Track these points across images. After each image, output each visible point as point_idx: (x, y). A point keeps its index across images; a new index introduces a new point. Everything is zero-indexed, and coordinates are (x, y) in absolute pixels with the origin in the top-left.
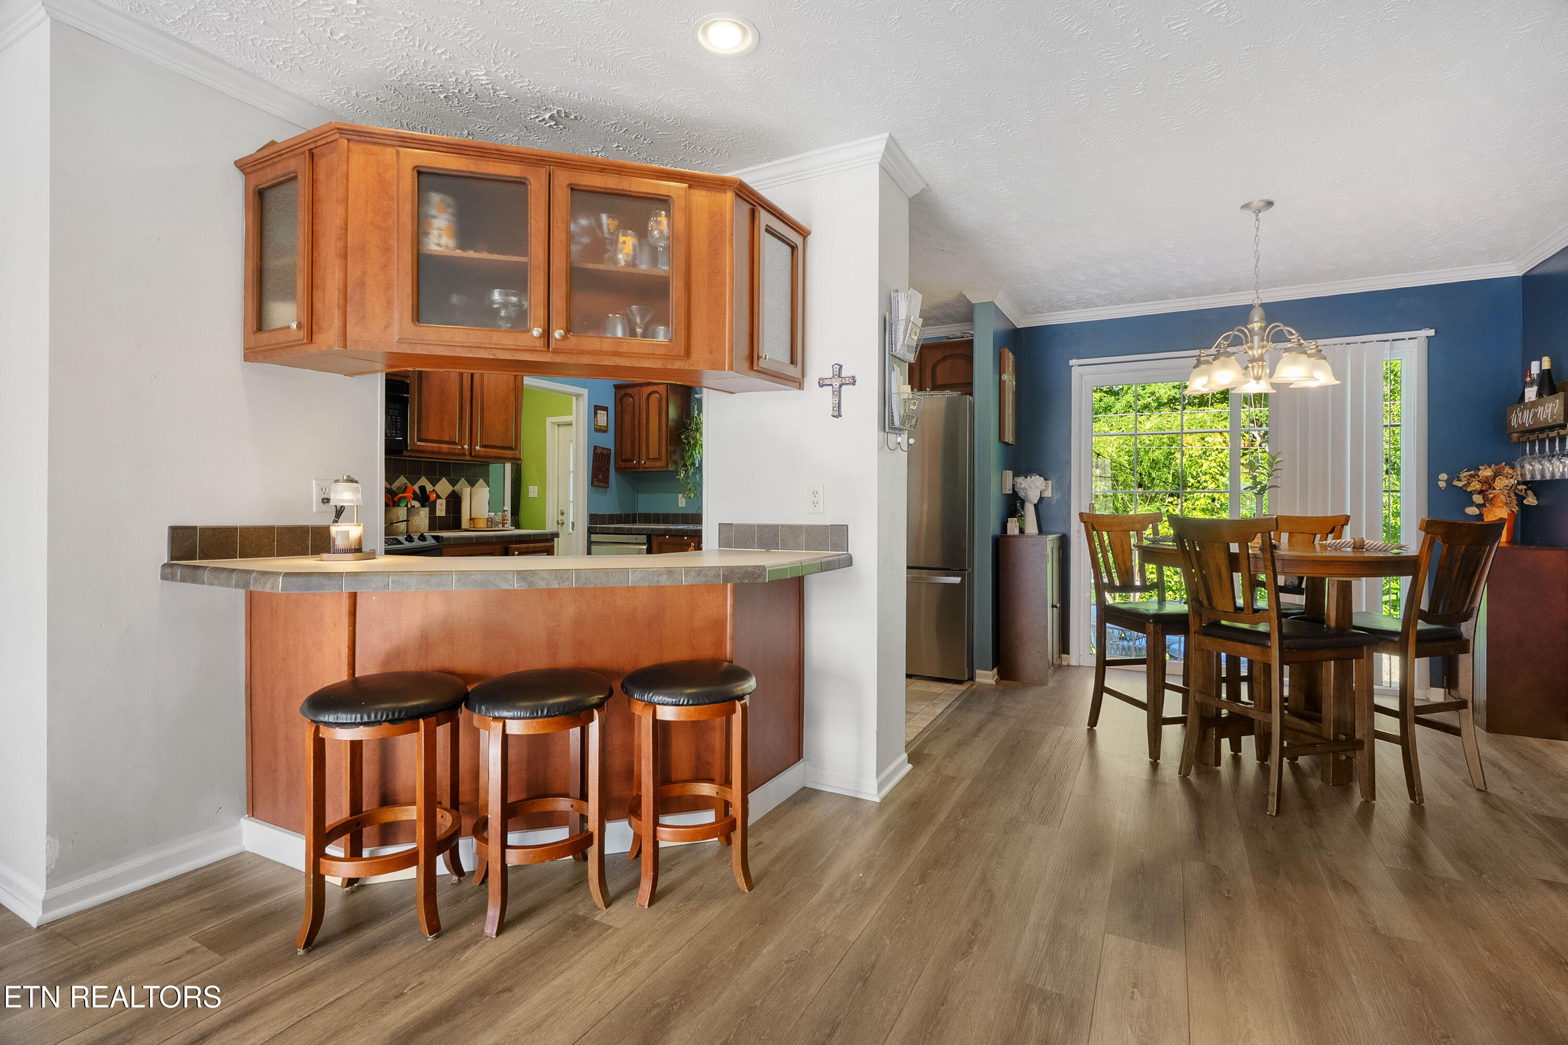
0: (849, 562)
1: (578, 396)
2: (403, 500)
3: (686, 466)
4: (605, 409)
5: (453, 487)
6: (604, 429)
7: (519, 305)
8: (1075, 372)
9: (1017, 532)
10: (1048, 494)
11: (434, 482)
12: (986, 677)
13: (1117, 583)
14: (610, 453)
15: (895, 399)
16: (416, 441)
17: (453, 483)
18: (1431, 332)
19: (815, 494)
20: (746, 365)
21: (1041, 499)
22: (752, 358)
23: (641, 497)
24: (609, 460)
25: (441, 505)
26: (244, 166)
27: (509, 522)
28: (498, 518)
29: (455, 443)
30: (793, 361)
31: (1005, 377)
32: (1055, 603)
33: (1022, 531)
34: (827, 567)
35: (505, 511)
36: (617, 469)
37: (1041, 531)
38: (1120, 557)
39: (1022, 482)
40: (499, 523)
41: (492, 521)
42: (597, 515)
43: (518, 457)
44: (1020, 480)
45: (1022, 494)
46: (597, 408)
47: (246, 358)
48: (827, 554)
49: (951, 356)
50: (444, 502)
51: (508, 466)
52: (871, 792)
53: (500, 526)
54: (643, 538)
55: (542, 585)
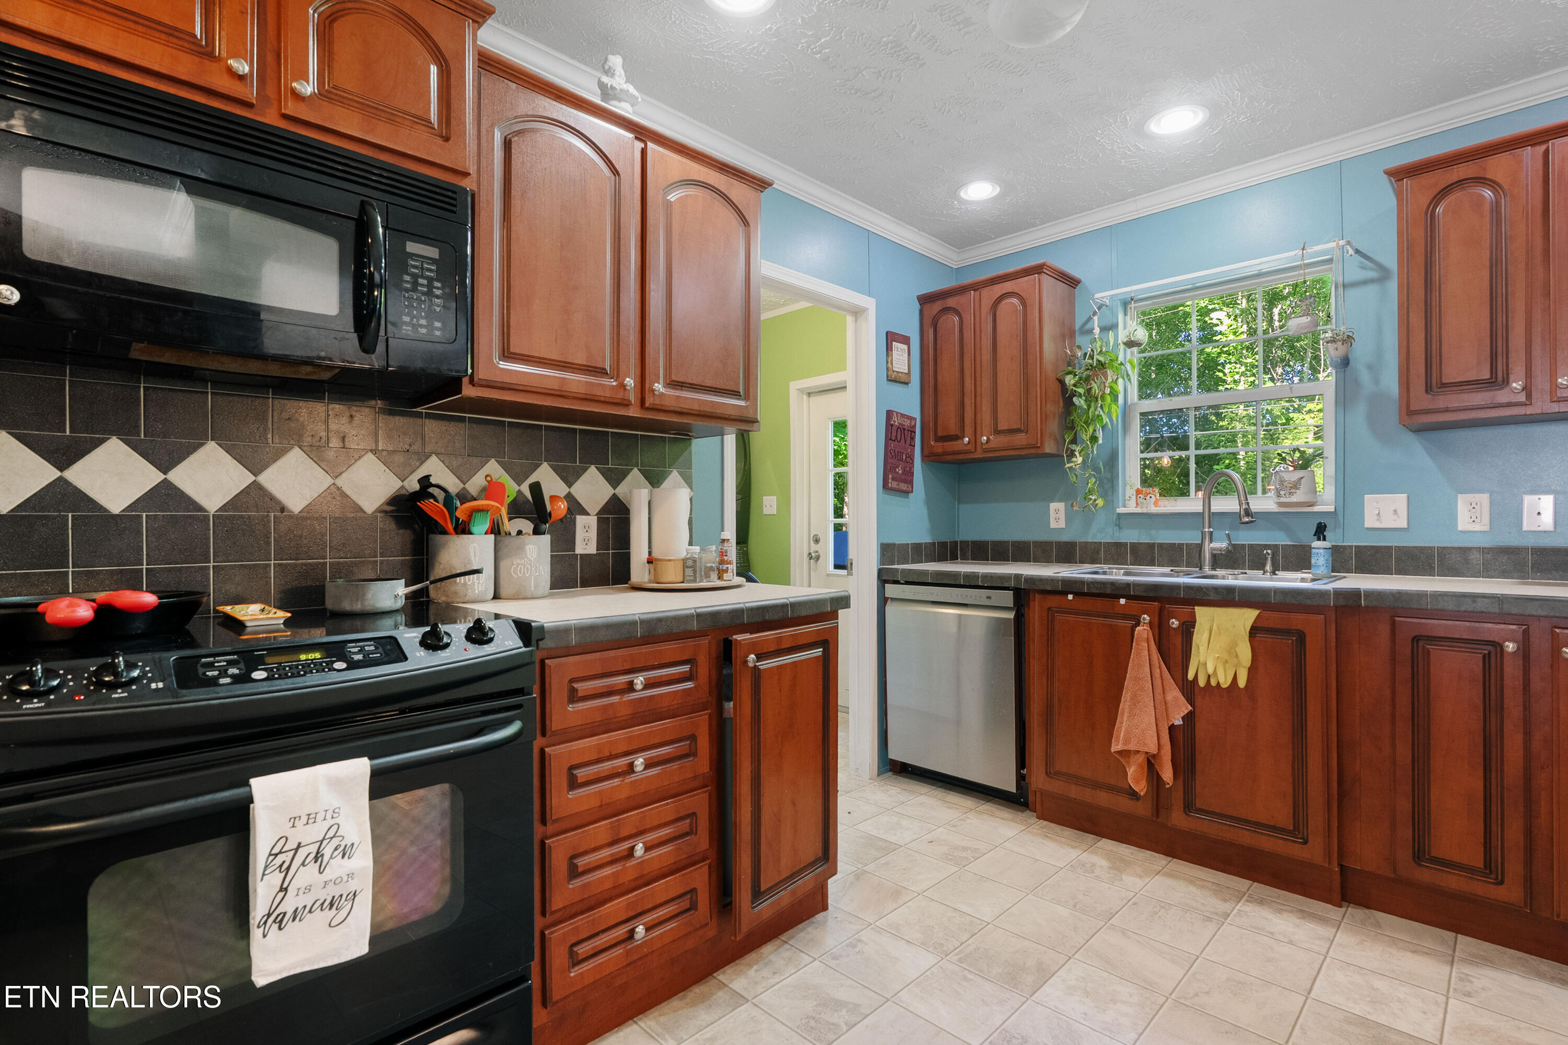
1: (857, 312)
2: (478, 517)
4: (905, 340)
5: (615, 488)
6: (904, 378)
11: (569, 476)
14: (915, 426)
16: (496, 360)
17: (614, 478)
23: (967, 511)
24: (913, 438)
25: (587, 528)
27: (733, 567)
28: (711, 557)
29: (601, 372)
35: (723, 541)
36: (927, 457)
40: (711, 569)
41: (694, 567)
42: (894, 545)
43: (750, 415)
46: (891, 338)
50: (592, 521)
51: (730, 440)
53: (714, 576)
54: (1007, 598)
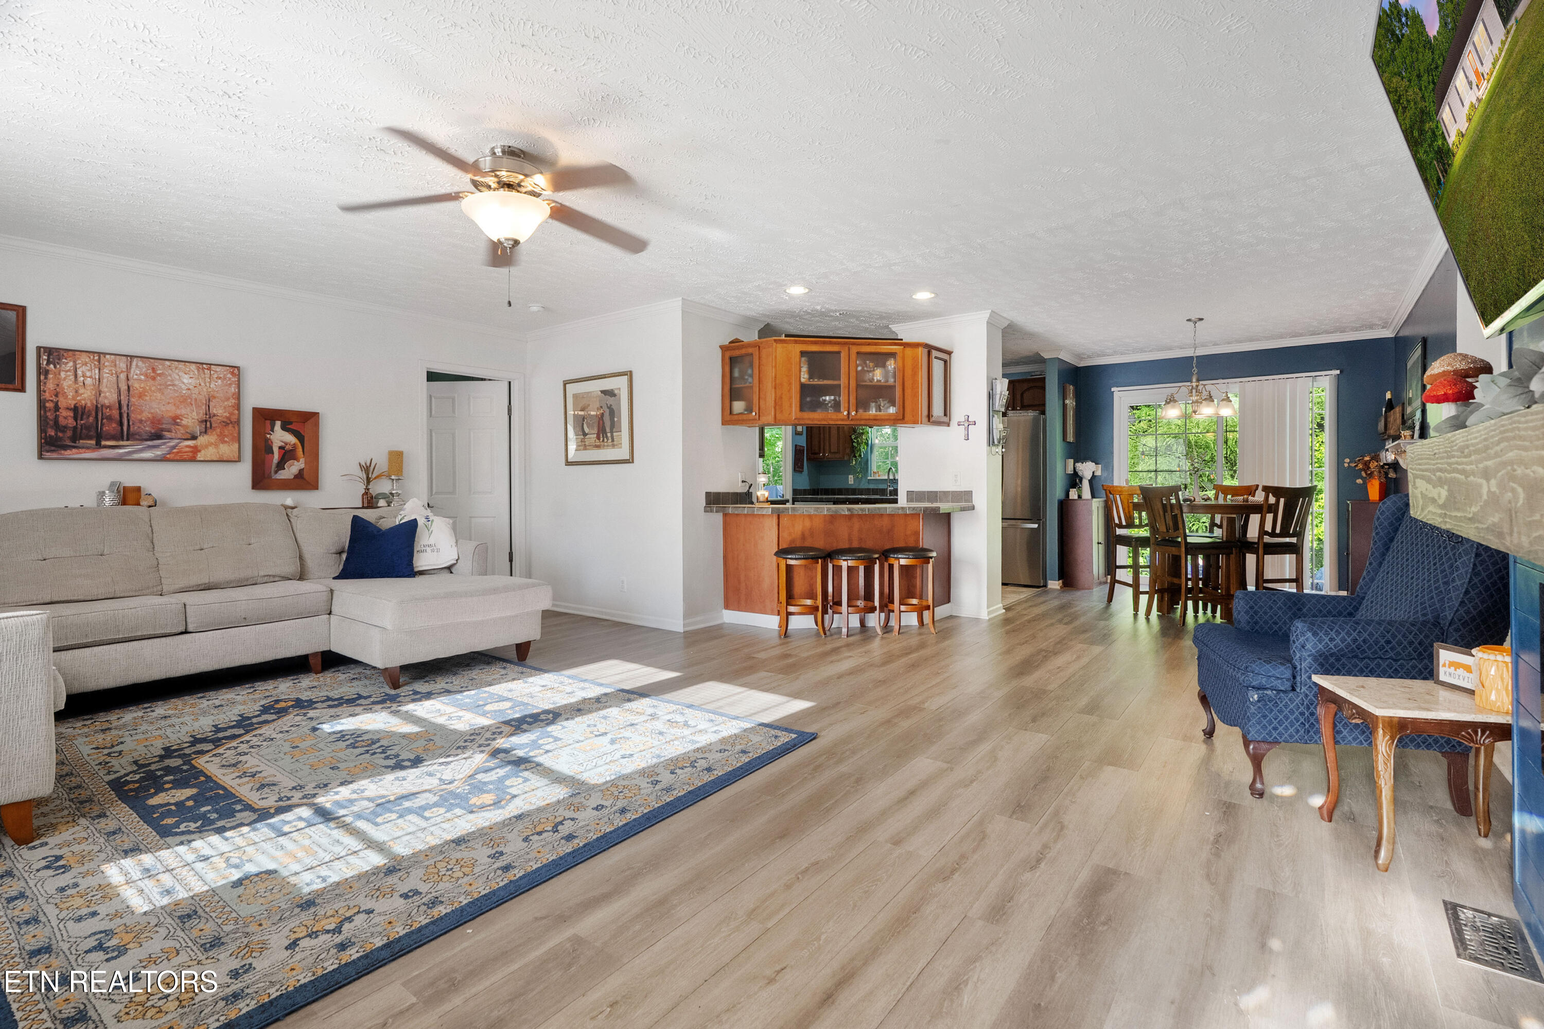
0: (973, 508)
3: (855, 457)
6: (801, 434)
7: (835, 400)
8: (1116, 396)
9: (1076, 497)
10: (1098, 473)
12: (1054, 584)
13: (1124, 523)
14: (804, 450)
15: (995, 431)
18: (1338, 372)
19: (956, 476)
20: (927, 419)
21: (1094, 477)
22: (929, 416)
24: (803, 454)
26: (723, 348)
30: (945, 415)
31: (1067, 402)
32: (1100, 541)
33: (1080, 497)
34: (963, 509)
36: (808, 460)
37: (1093, 496)
38: (1127, 509)
39: (1079, 466)
44: (1079, 465)
45: (1080, 474)
47: (723, 424)
48: (963, 504)
49: (1031, 387)
52: (984, 615)
55: (856, 513)
